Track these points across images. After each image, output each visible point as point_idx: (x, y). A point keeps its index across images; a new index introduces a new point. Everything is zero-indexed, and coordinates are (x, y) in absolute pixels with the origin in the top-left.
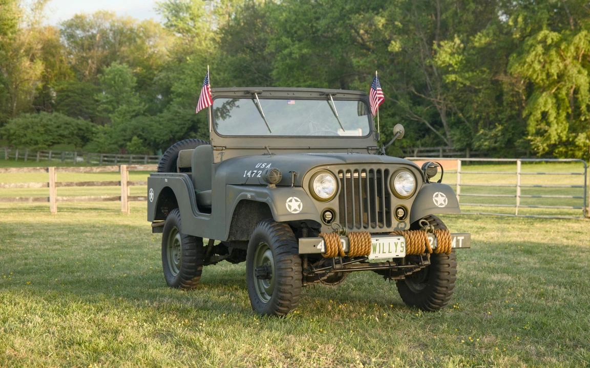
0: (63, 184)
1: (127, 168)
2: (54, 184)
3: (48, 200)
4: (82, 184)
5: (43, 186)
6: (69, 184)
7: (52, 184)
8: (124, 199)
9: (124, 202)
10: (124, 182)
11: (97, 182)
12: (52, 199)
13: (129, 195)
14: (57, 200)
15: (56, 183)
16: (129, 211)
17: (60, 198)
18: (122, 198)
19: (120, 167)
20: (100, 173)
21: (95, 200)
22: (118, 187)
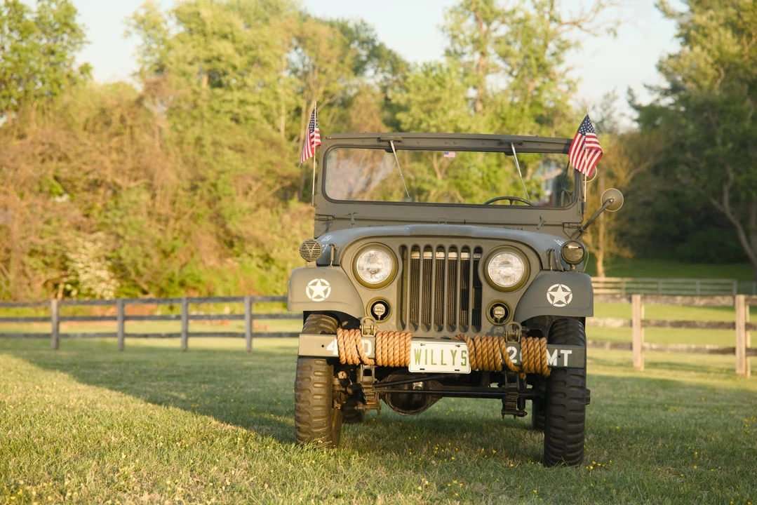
0: (653, 322)
1: (746, 300)
2: (639, 322)
3: (630, 347)
4: (678, 324)
5: (625, 325)
6: (661, 324)
7: (636, 322)
8: (741, 352)
9: (741, 358)
10: (741, 324)
11: (702, 322)
12: (637, 347)
13: (749, 345)
14: (643, 349)
15: (642, 321)
16: (749, 373)
17: (647, 345)
18: (738, 351)
19: (734, 298)
20: (706, 307)
21: (697, 351)
22: (731, 331)
